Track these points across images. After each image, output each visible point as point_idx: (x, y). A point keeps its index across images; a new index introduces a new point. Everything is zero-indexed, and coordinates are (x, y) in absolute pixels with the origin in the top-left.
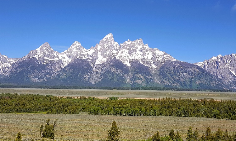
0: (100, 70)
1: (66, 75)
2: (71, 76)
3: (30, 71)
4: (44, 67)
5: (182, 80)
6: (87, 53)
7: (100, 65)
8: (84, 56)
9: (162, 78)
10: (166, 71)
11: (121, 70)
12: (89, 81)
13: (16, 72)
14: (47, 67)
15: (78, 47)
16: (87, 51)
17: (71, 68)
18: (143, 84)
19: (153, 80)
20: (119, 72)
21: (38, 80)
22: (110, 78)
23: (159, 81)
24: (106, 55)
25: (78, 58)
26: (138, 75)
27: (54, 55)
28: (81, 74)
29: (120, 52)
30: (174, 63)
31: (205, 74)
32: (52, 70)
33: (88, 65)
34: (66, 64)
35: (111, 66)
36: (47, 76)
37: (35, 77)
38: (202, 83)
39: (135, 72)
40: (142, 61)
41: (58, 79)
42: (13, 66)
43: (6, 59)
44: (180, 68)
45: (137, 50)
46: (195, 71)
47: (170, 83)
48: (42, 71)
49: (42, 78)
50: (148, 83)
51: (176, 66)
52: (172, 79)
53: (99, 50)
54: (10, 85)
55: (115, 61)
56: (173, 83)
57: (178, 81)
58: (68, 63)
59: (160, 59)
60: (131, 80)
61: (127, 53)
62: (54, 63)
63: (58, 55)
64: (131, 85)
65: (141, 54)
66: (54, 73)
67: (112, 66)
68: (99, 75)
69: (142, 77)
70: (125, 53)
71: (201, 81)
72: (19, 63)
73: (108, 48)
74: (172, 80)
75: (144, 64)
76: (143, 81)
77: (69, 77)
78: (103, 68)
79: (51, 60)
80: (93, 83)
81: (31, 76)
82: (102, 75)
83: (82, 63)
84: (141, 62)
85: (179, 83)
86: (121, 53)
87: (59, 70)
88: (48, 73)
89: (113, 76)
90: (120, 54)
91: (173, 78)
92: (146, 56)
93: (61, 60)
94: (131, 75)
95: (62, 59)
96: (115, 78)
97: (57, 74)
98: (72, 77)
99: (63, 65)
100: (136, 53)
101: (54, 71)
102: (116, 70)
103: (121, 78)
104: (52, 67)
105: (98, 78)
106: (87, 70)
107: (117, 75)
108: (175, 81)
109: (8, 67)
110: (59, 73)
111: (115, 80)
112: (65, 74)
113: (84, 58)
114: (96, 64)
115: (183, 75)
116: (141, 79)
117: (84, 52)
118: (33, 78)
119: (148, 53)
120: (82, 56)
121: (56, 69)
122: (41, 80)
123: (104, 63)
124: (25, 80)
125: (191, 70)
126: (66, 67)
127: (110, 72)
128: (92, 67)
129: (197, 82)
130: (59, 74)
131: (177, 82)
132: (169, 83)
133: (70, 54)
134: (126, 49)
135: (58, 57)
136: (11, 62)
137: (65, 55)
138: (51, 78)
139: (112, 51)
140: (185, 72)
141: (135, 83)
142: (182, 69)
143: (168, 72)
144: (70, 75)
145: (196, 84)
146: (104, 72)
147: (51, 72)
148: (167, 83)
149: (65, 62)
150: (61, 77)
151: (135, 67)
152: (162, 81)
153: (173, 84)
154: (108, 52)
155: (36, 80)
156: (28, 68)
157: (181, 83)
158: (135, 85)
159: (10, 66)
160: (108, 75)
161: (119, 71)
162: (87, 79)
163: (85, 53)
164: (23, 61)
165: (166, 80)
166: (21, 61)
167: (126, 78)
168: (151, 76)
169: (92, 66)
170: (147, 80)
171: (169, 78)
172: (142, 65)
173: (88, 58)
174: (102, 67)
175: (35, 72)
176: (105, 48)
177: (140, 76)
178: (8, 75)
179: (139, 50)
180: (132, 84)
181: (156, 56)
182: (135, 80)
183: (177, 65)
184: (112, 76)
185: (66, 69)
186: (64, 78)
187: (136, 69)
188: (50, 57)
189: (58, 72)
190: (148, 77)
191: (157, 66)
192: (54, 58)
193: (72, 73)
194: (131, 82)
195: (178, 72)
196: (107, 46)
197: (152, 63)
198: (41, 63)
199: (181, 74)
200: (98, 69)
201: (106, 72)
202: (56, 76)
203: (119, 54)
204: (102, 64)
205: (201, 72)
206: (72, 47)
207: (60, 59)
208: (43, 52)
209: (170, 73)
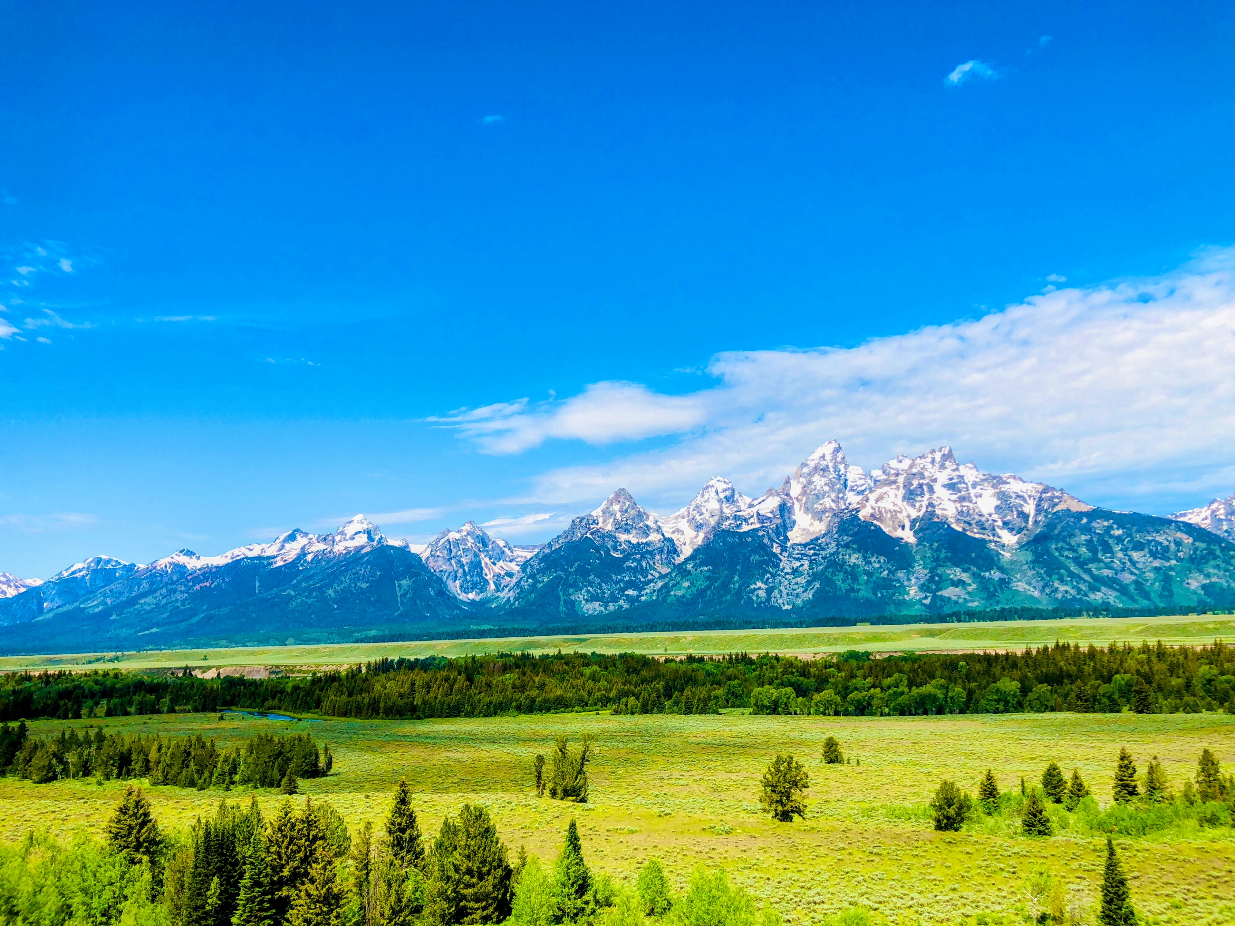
0: (806, 564)
1: (689, 588)
2: (708, 587)
3: (575, 581)
4: (617, 565)
5: (1127, 578)
6: (754, 510)
7: (805, 545)
8: (746, 520)
9: (1045, 576)
10: (1056, 549)
11: (882, 559)
12: (768, 599)
13: (533, 586)
14: (628, 563)
15: (722, 495)
16: (755, 503)
17: (704, 563)
18: (971, 601)
19: (1008, 583)
20: (877, 565)
21: (603, 609)
22: (844, 587)
23: (1034, 587)
24: (824, 511)
25: (724, 527)
26: (948, 572)
27: (647, 526)
28: (741, 579)
29: (872, 497)
30: (1085, 520)
31: (1222, 550)
32: (643, 572)
33: (763, 548)
34: (687, 551)
35: (842, 546)
36: (630, 592)
37: (592, 598)
38: (1212, 585)
39: (936, 560)
40: (958, 521)
41: (664, 600)
42: (524, 567)
43: (503, 551)
44: (1112, 536)
45: (937, 487)
46: (1178, 543)
47: (1079, 590)
48: (614, 577)
49: (614, 599)
50: (991, 596)
51: (1095, 528)
52: (1087, 577)
53: (797, 499)
54: (516, 626)
55: (856, 529)
56: (1093, 589)
57: (1111, 583)
58: (695, 547)
59: (1030, 508)
60: (923, 588)
61: (900, 497)
62: (648, 552)
63: (659, 524)
64: (924, 605)
65: (954, 497)
66: (651, 581)
67: (847, 546)
68: (802, 580)
69: (965, 576)
70: (892, 498)
71: (1208, 576)
72: (541, 561)
73: (826, 488)
74: (1085, 581)
75: (968, 533)
76: (970, 589)
77: (701, 593)
78: (814, 555)
79: (640, 541)
80: (784, 608)
81: (580, 597)
82: (814, 577)
83: (741, 543)
84: (954, 526)
85: (1115, 589)
86: (877, 501)
87: (665, 570)
88: (631, 585)
89: (855, 579)
90: (874, 505)
91: (1089, 572)
92: (971, 501)
93: (670, 540)
94: (920, 571)
95: (674, 537)
96: (862, 588)
97: (660, 584)
98: (709, 592)
99: (678, 556)
100: (935, 496)
101: (650, 577)
102: (865, 558)
103: (887, 584)
104: (644, 564)
105: (800, 590)
106: (760, 564)
107: (869, 574)
108: (1097, 584)
109: (510, 575)
110: (667, 580)
111: (864, 592)
112: (686, 584)
113: (745, 528)
114: (789, 544)
115: (1130, 560)
116: (959, 583)
117: (743, 507)
118: (587, 601)
119: (980, 492)
120: (738, 522)
121: (655, 570)
122: (612, 607)
123: (817, 539)
124: (561, 608)
125: (1159, 539)
126: (687, 560)
127: (842, 566)
128: (775, 555)
129: (1189, 581)
130: (665, 586)
131: (1105, 584)
132: (1073, 592)
133: (698, 518)
134: (894, 486)
135: (659, 530)
136: (518, 556)
137: (684, 525)
138: (643, 598)
139: (842, 498)
140: (1135, 549)
141: (942, 598)
142: (1119, 539)
143: (1066, 553)
144: (702, 584)
145: (1188, 588)
146: (821, 567)
147: (642, 579)
148: (1066, 592)
149: (685, 544)
150: (672, 593)
151: (936, 545)
152: (1044, 587)
153: (1092, 596)
154: (828, 503)
155: (593, 608)
156: (570, 572)
157: (1123, 590)
158: (941, 607)
159: (518, 568)
160: (834, 578)
161: (876, 562)
162: (762, 594)
163: (749, 510)
164: (553, 552)
165: (1062, 580)
166: (547, 551)
167: (906, 583)
168: (1001, 569)
169: (776, 549)
170: (984, 585)
171: (1072, 575)
172: (961, 536)
173: (758, 525)
174: (812, 552)
175: (591, 584)
176: (818, 488)
177: (957, 573)
178: (511, 599)
179: (944, 486)
180: (927, 601)
181: (1012, 500)
182: (940, 590)
183: (1100, 525)
184: (850, 581)
185: (689, 567)
186: (683, 596)
187: (938, 550)
188: (634, 532)
189: (662, 577)
190: (987, 574)
191: (1018, 533)
192: (647, 535)
193: (708, 578)
194: (926, 597)
195: (1108, 549)
196: (822, 483)
197: (1000, 523)
198: (607, 552)
199: (1120, 555)
200: (798, 560)
201: (827, 567)
202: (659, 590)
203: (872, 502)
204: (812, 540)
205: (1201, 545)
206: (703, 496)
207: (667, 535)
208: (611, 520)
209: (1075, 555)
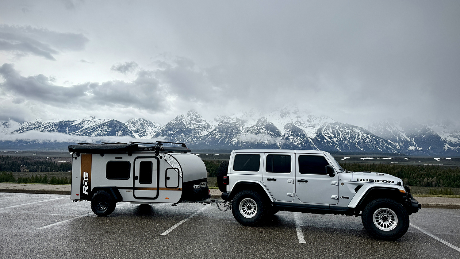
4: (191, 131)
7: (250, 128)
14: (194, 130)
17: (218, 132)
25: (225, 121)
27: (201, 119)
28: (229, 137)
30: (333, 125)
33: (237, 128)
40: (296, 123)
51: (336, 128)
58: (216, 127)
61: (279, 115)
62: (201, 127)
63: (205, 119)
75: (298, 127)
79: (199, 124)
83: (230, 126)
84: (294, 125)
88: (195, 137)
91: (332, 141)
95: (209, 123)
99: (211, 129)
102: (267, 133)
106: (236, 133)
114: (245, 127)
120: (230, 120)
121: (203, 133)
126: (213, 131)
128: (240, 130)
133: (217, 118)
137: (212, 120)
138: (199, 142)
140: (347, 135)
143: (326, 135)
149: (212, 125)
156: (175, 132)
159: (158, 130)
163: (234, 116)
166: (168, 125)
173: (236, 121)
174: (252, 130)
175: (182, 136)
187: (289, 132)
189: (205, 135)
192: (201, 122)
198: (188, 127)
199: (342, 136)
200: (247, 132)
209: (329, 135)
